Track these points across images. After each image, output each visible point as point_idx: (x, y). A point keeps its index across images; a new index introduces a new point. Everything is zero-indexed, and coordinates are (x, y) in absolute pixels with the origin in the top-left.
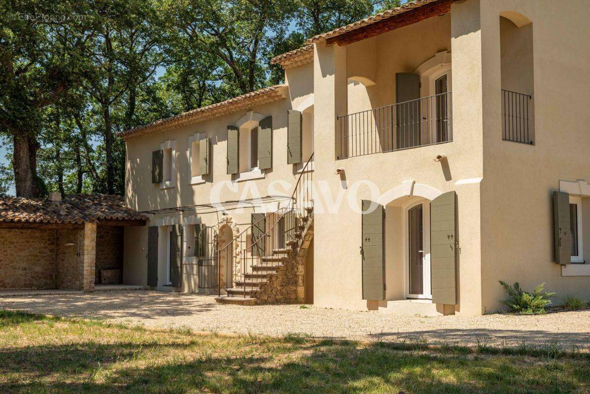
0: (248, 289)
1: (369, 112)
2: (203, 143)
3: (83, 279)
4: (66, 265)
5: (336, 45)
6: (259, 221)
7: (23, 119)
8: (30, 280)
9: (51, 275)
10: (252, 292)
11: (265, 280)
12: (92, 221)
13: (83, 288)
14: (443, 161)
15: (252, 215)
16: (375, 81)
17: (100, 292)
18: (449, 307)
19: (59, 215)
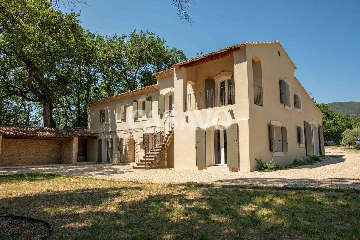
0: (147, 163)
1: (193, 95)
2: (122, 107)
3: (72, 159)
4: (64, 154)
5: (183, 68)
6: (146, 137)
7: (48, 96)
8: (49, 160)
9: (58, 158)
10: (148, 164)
11: (153, 159)
12: (76, 137)
13: (72, 163)
14: (231, 112)
15: (143, 134)
16: (195, 83)
17: (78, 165)
18: (235, 169)
19: (63, 134)
